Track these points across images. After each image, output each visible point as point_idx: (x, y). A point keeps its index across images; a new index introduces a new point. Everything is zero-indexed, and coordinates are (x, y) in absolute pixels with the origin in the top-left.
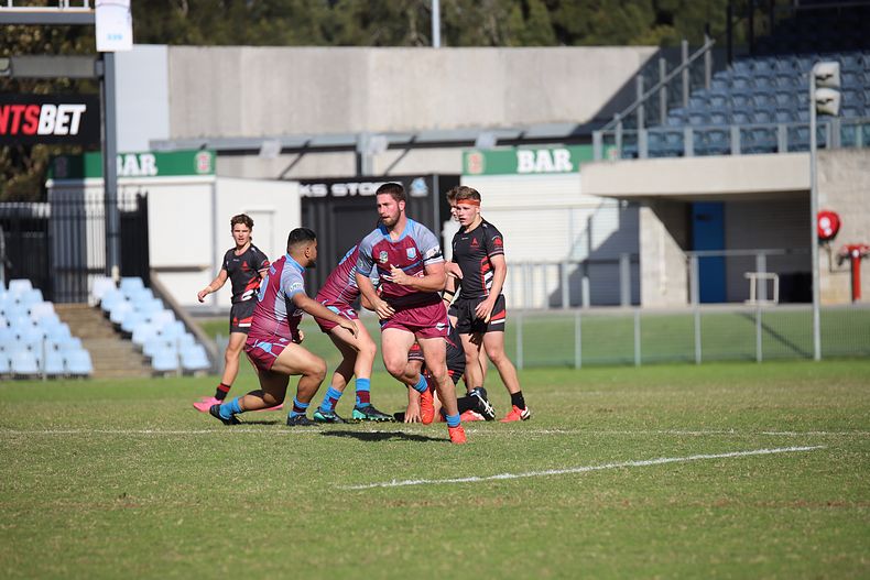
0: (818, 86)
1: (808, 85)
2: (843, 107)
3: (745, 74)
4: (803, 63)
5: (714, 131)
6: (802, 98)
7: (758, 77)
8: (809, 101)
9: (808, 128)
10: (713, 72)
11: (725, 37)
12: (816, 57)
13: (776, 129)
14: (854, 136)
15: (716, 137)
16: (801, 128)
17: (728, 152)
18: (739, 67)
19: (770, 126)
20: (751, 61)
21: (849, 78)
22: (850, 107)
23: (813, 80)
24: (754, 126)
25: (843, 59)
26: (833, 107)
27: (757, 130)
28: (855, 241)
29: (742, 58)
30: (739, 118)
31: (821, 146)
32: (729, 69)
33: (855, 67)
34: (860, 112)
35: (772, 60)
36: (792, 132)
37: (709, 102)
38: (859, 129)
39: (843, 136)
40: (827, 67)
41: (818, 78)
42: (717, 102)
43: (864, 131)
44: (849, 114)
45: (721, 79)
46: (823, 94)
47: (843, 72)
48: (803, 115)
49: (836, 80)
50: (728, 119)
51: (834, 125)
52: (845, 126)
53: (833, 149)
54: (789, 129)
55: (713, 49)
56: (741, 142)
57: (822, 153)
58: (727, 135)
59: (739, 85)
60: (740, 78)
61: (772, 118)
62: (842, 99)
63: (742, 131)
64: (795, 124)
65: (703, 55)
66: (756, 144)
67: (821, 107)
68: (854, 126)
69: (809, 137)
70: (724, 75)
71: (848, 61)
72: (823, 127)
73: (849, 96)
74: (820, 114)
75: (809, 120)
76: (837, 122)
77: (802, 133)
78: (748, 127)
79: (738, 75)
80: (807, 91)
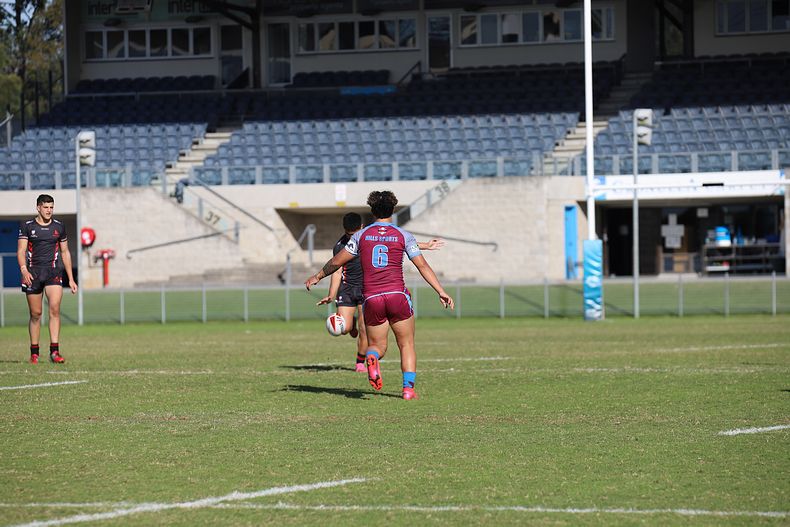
0: (81, 147)
1: (75, 145)
2: (97, 161)
3: (33, 138)
4: (71, 132)
5: (13, 175)
6: (71, 154)
7: (42, 140)
8: (75, 156)
9: (75, 173)
10: (12, 136)
11: (20, 113)
12: (79, 128)
13: (54, 174)
14: (104, 180)
15: (14, 179)
16: (71, 174)
17: (23, 188)
18: (29, 134)
19: (50, 172)
20: (37, 130)
21: (101, 142)
22: (102, 161)
23: (77, 142)
24: (40, 171)
25: (97, 130)
26: (91, 161)
27: (42, 174)
28: (105, 248)
29: (31, 127)
30: (29, 167)
31: (84, 186)
32: (23, 134)
33: (104, 135)
34: (108, 164)
35: (51, 129)
36: (65, 176)
37: (10, 155)
38: (108, 175)
39: (97, 180)
40: (87, 135)
41: (81, 142)
42: (15, 156)
43: (111, 177)
44: (101, 165)
45: (18, 141)
46: (84, 152)
47: (97, 138)
48: (71, 165)
49: (92, 143)
50: (22, 168)
51: (91, 173)
52: (98, 173)
53: (90, 188)
54: (62, 174)
55: (12, 121)
56: (31, 182)
57: (84, 190)
58: (22, 177)
59: (29, 145)
60: (30, 140)
61: (51, 167)
62: (97, 156)
63: (32, 175)
64: (66, 171)
65: (6, 124)
66: (41, 183)
67: (84, 161)
68: (105, 173)
69: (75, 180)
70: (20, 138)
71: (100, 131)
72: (85, 173)
73: (101, 153)
74: (82, 165)
75: (75, 168)
76: (93, 171)
77: (71, 177)
78: (36, 172)
79: (28, 138)
80: (74, 150)
